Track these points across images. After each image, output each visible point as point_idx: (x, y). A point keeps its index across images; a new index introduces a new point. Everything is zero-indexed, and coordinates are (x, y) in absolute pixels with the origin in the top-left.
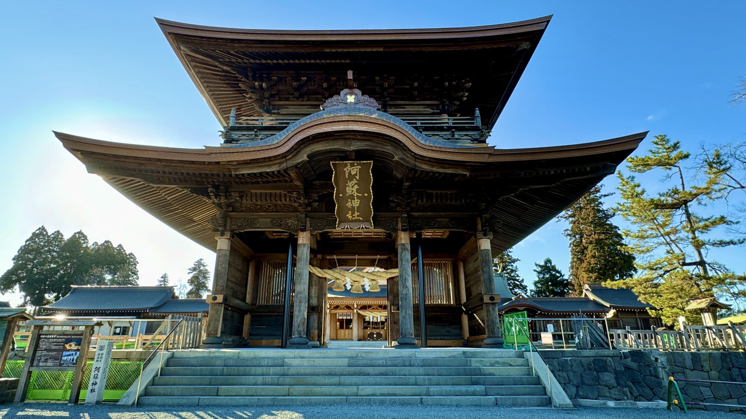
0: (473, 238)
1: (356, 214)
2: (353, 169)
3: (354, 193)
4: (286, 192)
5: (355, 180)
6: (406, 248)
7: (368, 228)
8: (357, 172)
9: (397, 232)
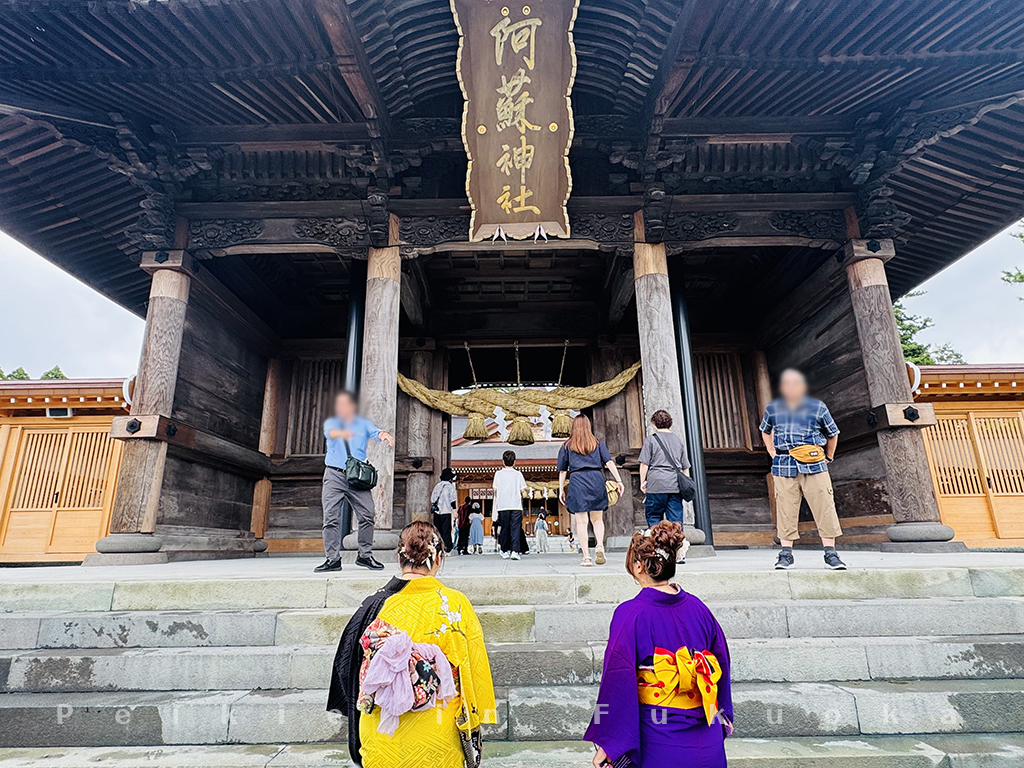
0: (832, 266)
1: (524, 194)
2: (517, 32)
3: (520, 122)
4: (332, 149)
5: (523, 71)
6: (659, 286)
7: (556, 237)
8: (528, 41)
9: (632, 247)
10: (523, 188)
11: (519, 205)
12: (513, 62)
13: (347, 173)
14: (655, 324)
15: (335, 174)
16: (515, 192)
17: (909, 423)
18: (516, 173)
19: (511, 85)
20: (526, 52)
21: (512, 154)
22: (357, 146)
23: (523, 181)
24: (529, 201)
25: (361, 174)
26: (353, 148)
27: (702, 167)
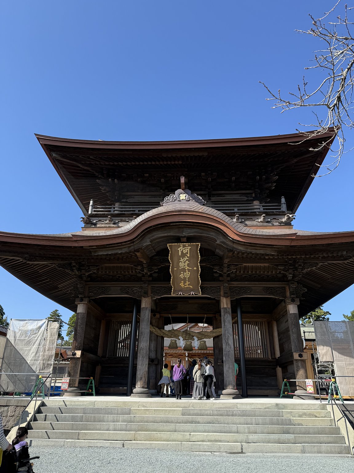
0: (283, 304)
2: (185, 249)
3: (186, 267)
4: (132, 266)
5: (186, 257)
6: (227, 311)
7: (197, 294)
8: (188, 251)
9: (220, 298)
10: (187, 282)
11: (186, 285)
12: (183, 255)
13: (136, 272)
14: (226, 324)
15: (132, 272)
16: (185, 282)
17: (300, 358)
18: (185, 278)
19: (183, 259)
20: (187, 253)
21: (184, 274)
22: (139, 266)
23: (187, 280)
24: (189, 285)
25: (140, 273)
26: (138, 267)
27: (242, 272)
